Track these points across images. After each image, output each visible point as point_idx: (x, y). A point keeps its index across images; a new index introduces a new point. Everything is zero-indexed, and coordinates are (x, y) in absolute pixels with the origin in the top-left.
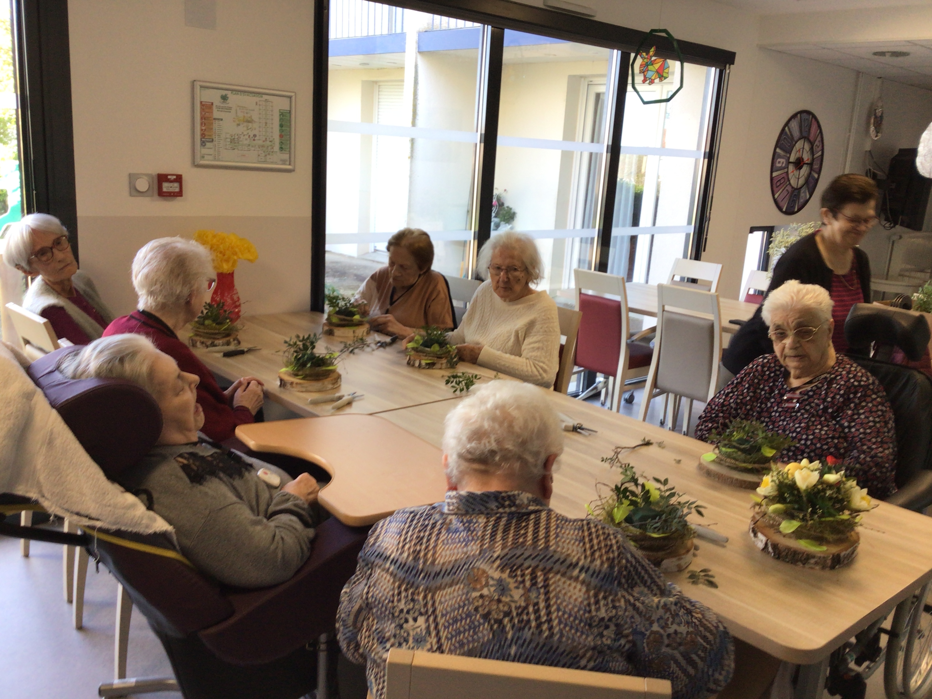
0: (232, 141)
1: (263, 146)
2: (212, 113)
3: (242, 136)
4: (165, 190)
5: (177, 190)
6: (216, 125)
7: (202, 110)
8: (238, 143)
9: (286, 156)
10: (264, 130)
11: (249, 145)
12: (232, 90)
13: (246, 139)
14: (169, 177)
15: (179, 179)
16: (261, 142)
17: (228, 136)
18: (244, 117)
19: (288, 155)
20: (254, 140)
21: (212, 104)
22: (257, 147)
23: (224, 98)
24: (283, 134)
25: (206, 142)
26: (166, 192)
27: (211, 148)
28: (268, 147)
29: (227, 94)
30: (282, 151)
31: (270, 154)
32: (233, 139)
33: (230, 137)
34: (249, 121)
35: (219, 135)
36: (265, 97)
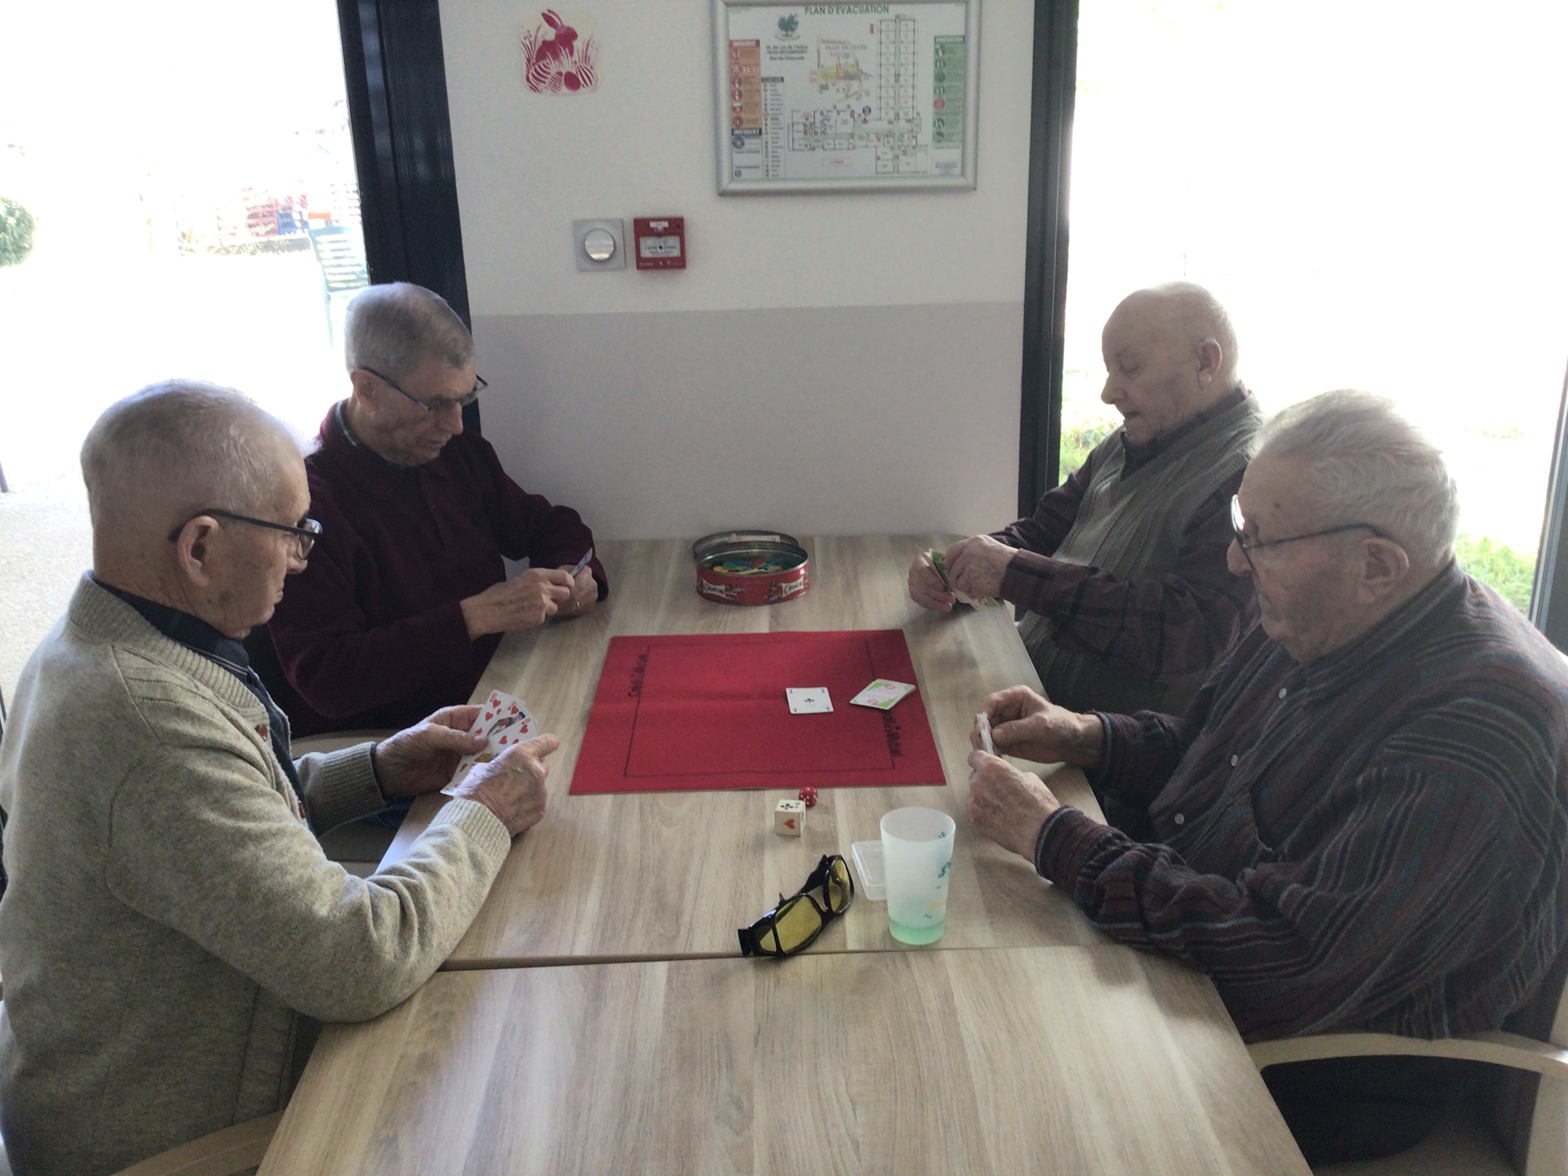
0: (809, 129)
1: (890, 134)
2: (758, 65)
3: (834, 115)
4: (646, 253)
5: (676, 253)
6: (767, 94)
7: (734, 61)
8: (824, 133)
9: (951, 154)
10: (892, 94)
11: (852, 136)
12: (807, 4)
13: (845, 122)
14: (653, 225)
15: (676, 227)
16: (883, 126)
17: (799, 118)
18: (839, 66)
19: (958, 152)
20: (865, 121)
21: (758, 43)
22: (873, 137)
23: (788, 25)
24: (944, 97)
25: (743, 137)
26: (647, 260)
27: (757, 152)
28: (902, 135)
29: (796, 15)
30: (939, 141)
31: (910, 149)
32: (811, 124)
33: (804, 120)
34: (852, 75)
35: (776, 119)
36: (894, 10)
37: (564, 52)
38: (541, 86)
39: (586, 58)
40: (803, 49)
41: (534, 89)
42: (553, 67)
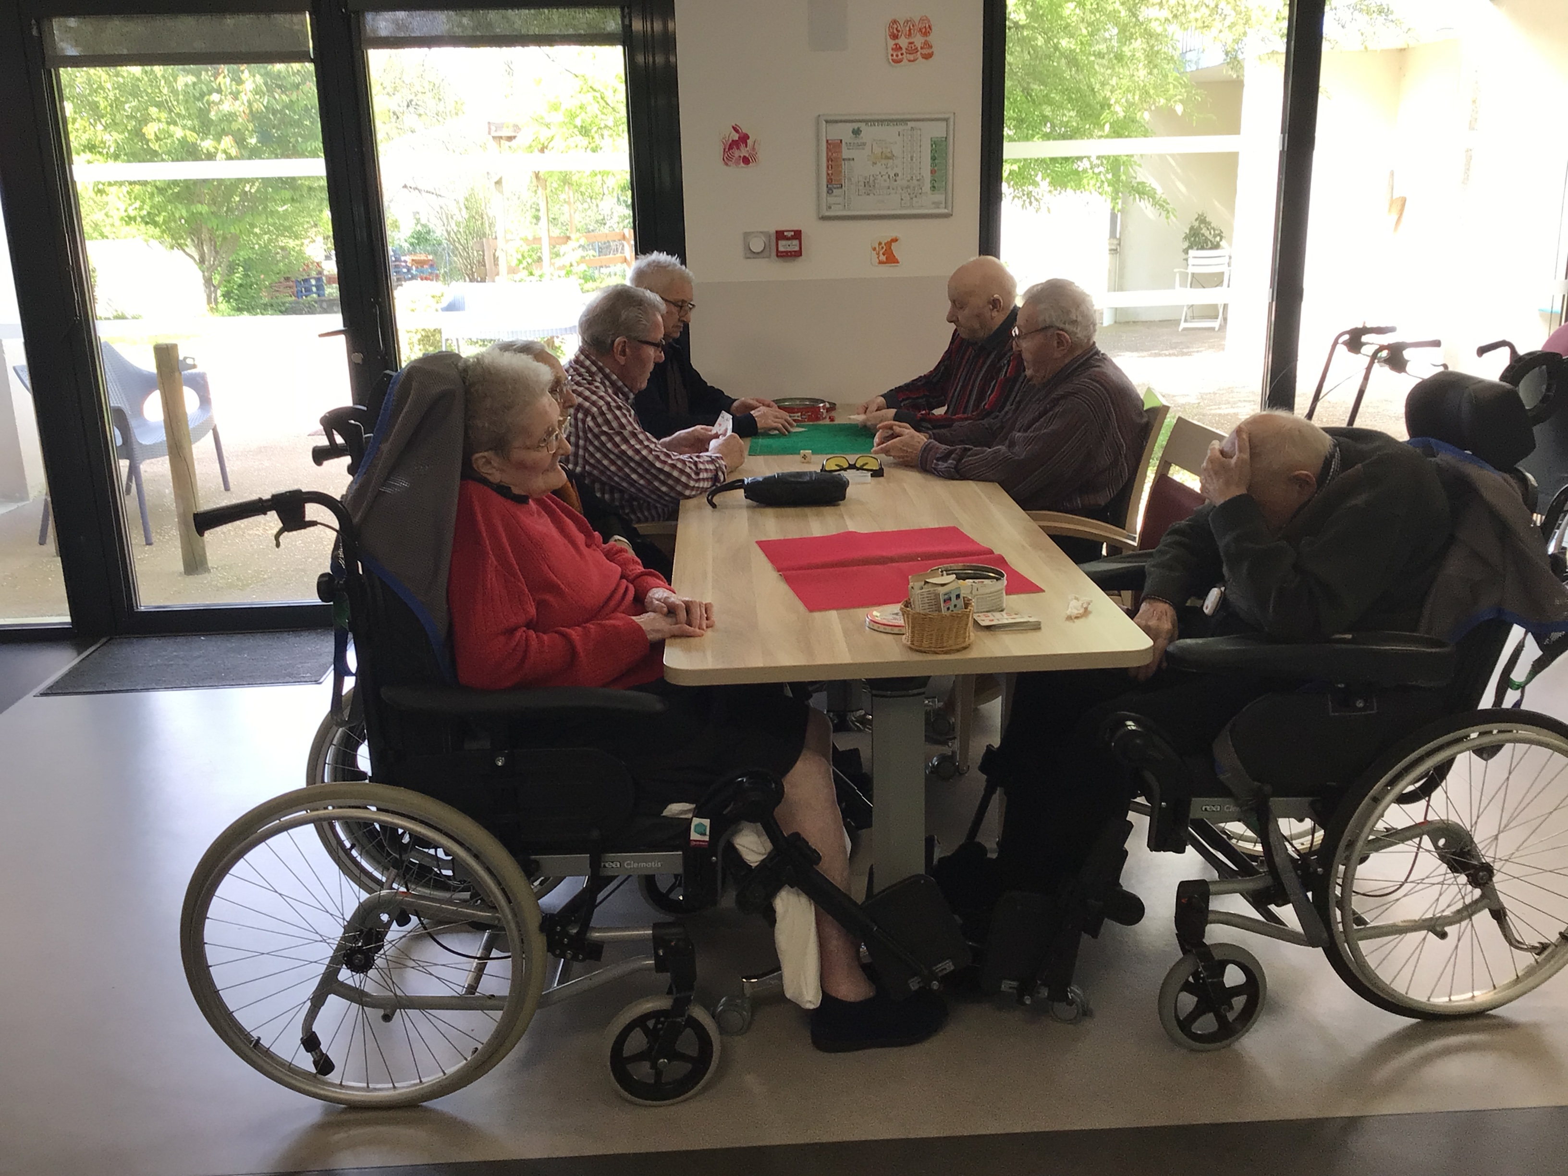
0: (867, 184)
1: (908, 187)
2: (841, 152)
3: (879, 177)
4: (781, 249)
5: (797, 249)
6: (845, 166)
7: (828, 150)
8: (874, 186)
9: (939, 197)
10: (909, 166)
11: (889, 188)
12: (866, 122)
13: (885, 181)
14: (786, 234)
15: (797, 235)
16: (905, 183)
17: (861, 179)
18: (882, 152)
19: (943, 195)
20: (896, 181)
21: (841, 141)
22: (899, 188)
23: (857, 132)
24: (936, 168)
25: (833, 189)
26: (782, 252)
27: (839, 196)
28: (914, 187)
29: (861, 127)
30: (934, 190)
31: (918, 195)
32: (868, 182)
33: (864, 180)
34: (891, 157)
35: (850, 179)
36: (910, 124)
37: (742, 146)
38: (730, 163)
39: (754, 149)
40: (864, 144)
41: (727, 164)
42: (737, 153)
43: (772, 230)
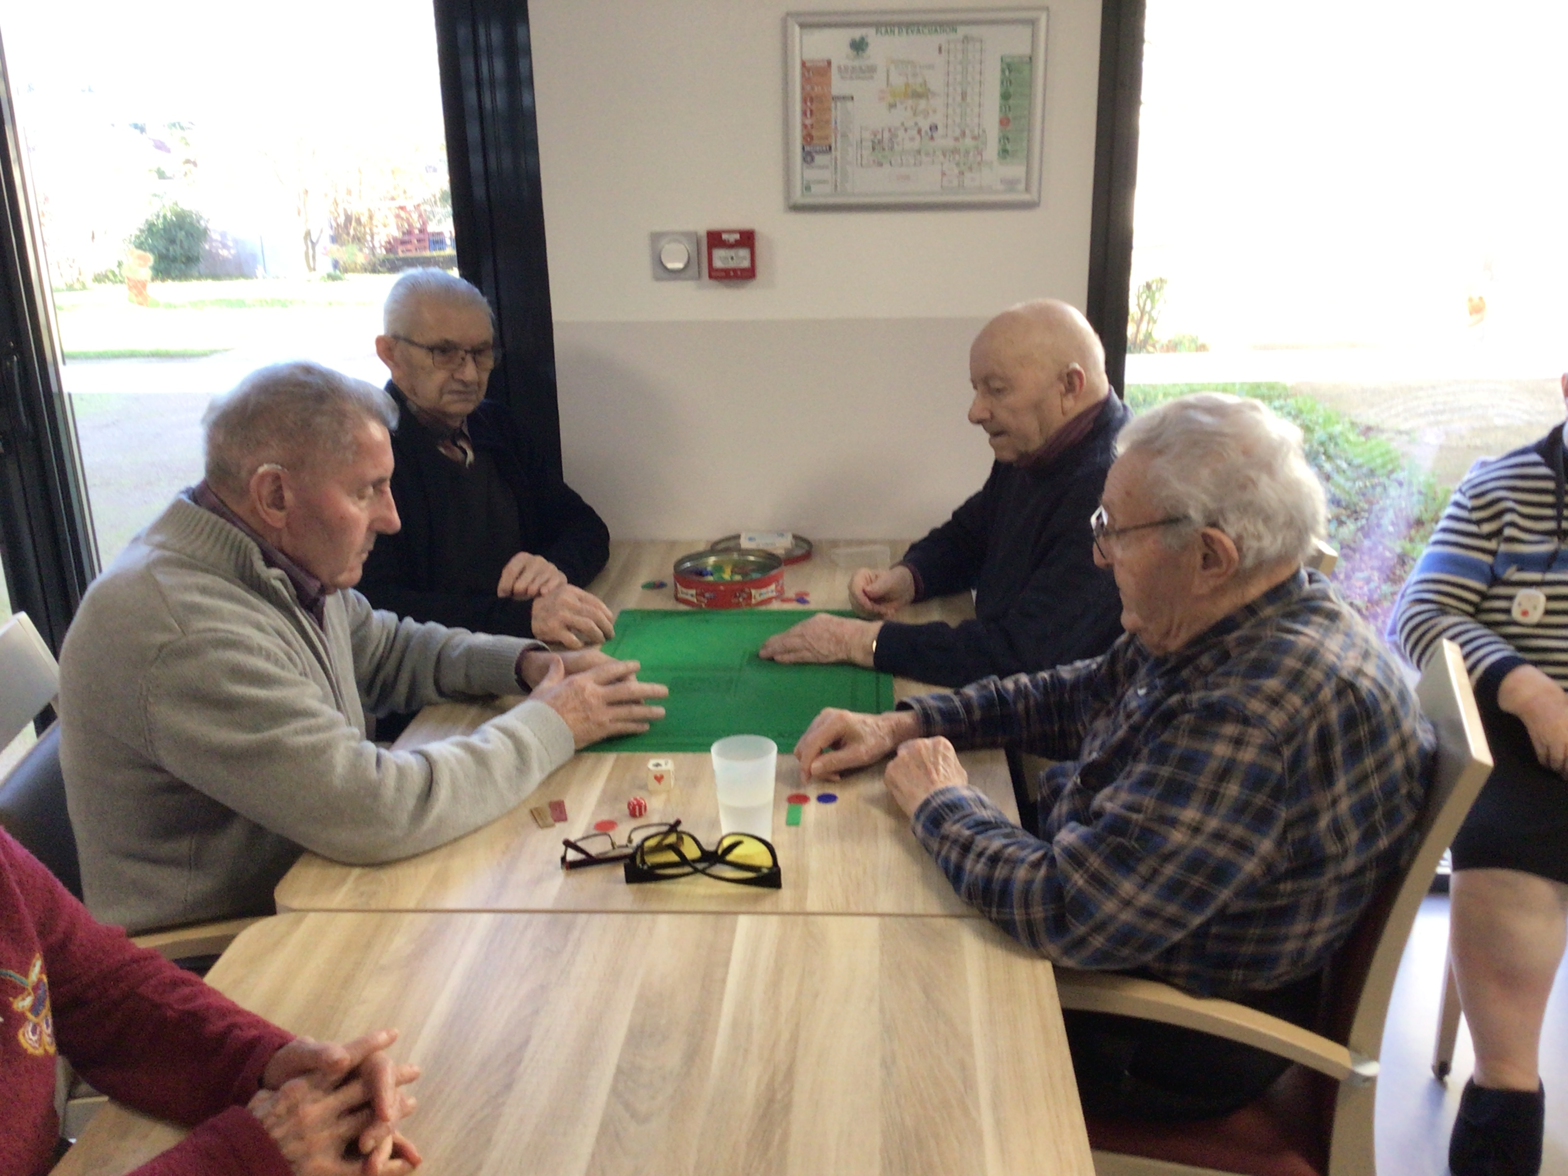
0: (877, 145)
1: (955, 151)
2: (829, 84)
3: (901, 133)
5: (747, 264)
6: (837, 112)
7: (805, 79)
8: (892, 148)
9: (1016, 170)
10: (958, 111)
11: (919, 152)
12: (877, 25)
13: (912, 139)
14: (725, 237)
15: (747, 239)
16: (950, 143)
17: (867, 135)
18: (907, 85)
19: (1023, 168)
20: (932, 138)
21: (829, 63)
22: (939, 153)
23: (858, 46)
24: (1010, 116)
25: (814, 154)
26: (717, 270)
27: (827, 167)
28: (967, 153)
29: (867, 36)
30: (1005, 158)
31: (975, 166)
32: (879, 142)
33: (872, 137)
34: (920, 94)
35: (844, 136)
36: (962, 31)
40: (872, 69)
43: (702, 227)
